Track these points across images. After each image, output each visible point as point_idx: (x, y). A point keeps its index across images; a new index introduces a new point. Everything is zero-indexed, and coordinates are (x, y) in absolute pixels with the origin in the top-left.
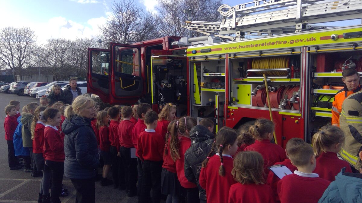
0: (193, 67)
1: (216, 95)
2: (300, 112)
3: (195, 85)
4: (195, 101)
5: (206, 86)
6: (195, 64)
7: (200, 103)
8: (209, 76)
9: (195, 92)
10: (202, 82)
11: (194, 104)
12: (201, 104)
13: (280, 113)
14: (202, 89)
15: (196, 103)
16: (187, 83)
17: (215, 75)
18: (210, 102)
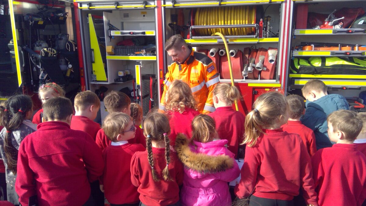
0: (87, 20)
1: (136, 66)
3: (93, 50)
4: (95, 76)
5: (115, 52)
6: (90, 15)
7: (106, 79)
8: (120, 35)
9: (94, 62)
10: (108, 45)
11: (93, 81)
12: (107, 81)
13: (249, 85)
14: (108, 57)
15: (98, 79)
16: (76, 48)
17: (133, 33)
18: (120, 76)
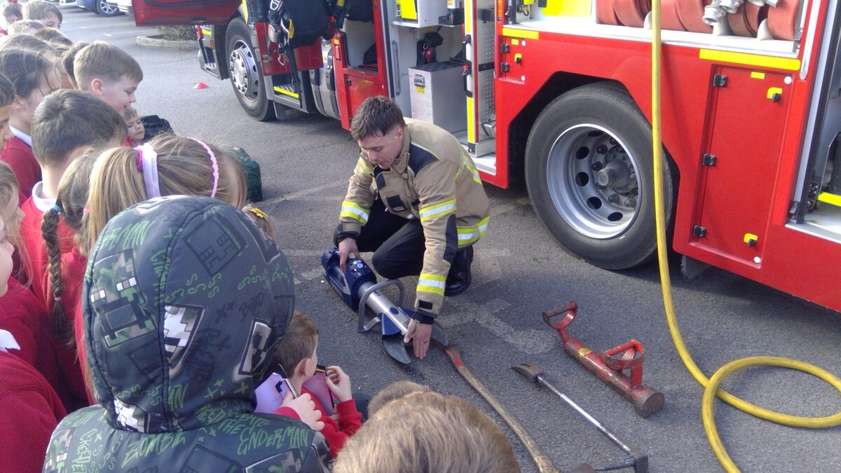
2: (795, 48)
4: (399, 6)
12: (416, 21)
13: (704, 55)
18: (449, 10)
